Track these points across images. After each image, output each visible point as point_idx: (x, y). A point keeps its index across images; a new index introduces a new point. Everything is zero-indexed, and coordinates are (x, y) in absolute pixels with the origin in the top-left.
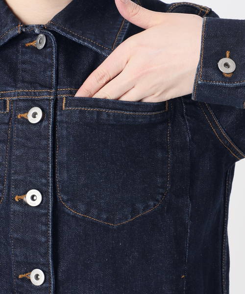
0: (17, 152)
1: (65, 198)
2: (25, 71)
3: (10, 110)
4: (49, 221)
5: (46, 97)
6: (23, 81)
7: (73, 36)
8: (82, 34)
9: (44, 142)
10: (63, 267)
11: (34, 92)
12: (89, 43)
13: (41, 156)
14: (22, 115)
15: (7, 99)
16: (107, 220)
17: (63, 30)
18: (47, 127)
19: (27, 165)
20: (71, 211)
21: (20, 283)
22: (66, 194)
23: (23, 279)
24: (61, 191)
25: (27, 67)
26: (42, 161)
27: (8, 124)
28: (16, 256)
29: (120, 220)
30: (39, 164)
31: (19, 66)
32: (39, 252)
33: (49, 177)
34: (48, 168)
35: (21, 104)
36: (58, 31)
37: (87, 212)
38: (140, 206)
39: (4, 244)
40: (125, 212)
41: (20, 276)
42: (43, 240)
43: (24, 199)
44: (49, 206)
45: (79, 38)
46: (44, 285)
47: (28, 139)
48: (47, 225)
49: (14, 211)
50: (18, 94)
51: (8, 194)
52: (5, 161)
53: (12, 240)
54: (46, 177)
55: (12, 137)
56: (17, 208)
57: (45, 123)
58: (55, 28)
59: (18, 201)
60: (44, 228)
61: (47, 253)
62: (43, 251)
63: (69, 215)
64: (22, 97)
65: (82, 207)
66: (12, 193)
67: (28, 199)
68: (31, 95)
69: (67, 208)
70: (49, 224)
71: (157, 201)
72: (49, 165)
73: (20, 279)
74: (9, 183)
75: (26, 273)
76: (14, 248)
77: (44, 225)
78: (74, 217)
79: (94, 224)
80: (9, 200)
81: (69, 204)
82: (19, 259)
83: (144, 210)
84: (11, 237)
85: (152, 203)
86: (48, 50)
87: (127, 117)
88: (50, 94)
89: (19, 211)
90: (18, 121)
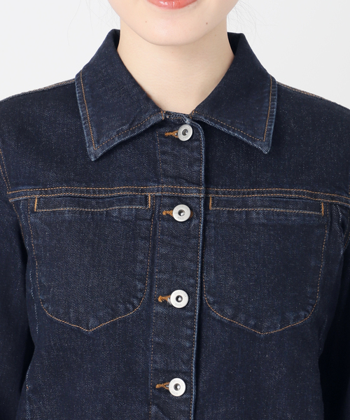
0: (163, 251)
1: (211, 299)
2: (166, 163)
3: (152, 206)
4: (195, 325)
5: (195, 195)
6: (166, 176)
7: (222, 125)
8: (232, 124)
9: (193, 241)
10: (205, 375)
11: (181, 189)
12: (239, 133)
14: (168, 212)
15: (149, 195)
16: (255, 327)
17: (211, 120)
18: (197, 226)
19: (173, 264)
20: (217, 315)
21: (157, 393)
22: (213, 295)
23: (161, 390)
24: (208, 292)
25: (169, 158)
26: (191, 261)
27: (150, 220)
28: (155, 362)
29: (269, 328)
30: (186, 263)
31: (159, 157)
32: (182, 359)
33: (197, 277)
34: (197, 267)
35: (166, 201)
36: (206, 121)
37: (234, 317)
38: (291, 316)
39: (143, 349)
40: (274, 320)
41: (157, 386)
42: (188, 345)
43: (168, 300)
44: (195, 309)
45: (229, 129)
46: (185, 396)
47: (175, 237)
48: (192, 329)
49: (157, 313)
50: (162, 190)
51: (150, 294)
52: (147, 259)
53: (152, 345)
54: (194, 277)
55: (155, 234)
56: (160, 309)
57: (194, 222)
58: (202, 118)
59: (161, 302)
60: (189, 332)
61: (190, 360)
62: (185, 357)
63: (214, 319)
64: (167, 194)
65: (229, 311)
66: (156, 292)
67: (172, 300)
68: (177, 192)
69: (213, 312)
70: (195, 328)
71: (308, 311)
72: (198, 264)
73: (158, 389)
74: (152, 282)
75: (164, 382)
76: (153, 354)
77: (189, 328)
78: (220, 321)
79: (240, 330)
80: (151, 301)
81: (215, 307)
82: (158, 366)
83: (294, 321)
84: (151, 341)
85: (302, 313)
86: (196, 143)
87: (279, 214)
88: (199, 192)
89: (162, 313)
90: (163, 218)
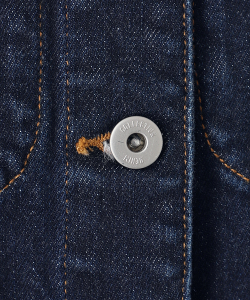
1: (222, 137)
4: (183, 212)
13: (159, 12)
20: (239, 179)
30: (150, 36)
33: (184, 75)
34: (184, 47)
42: (168, 271)
43: (105, 149)
44: (184, 167)
48: (178, 224)
49: (75, 188)
52: (37, 30)
53: (64, 278)
54: (175, 77)
56: (84, 176)
59: (85, 153)
60: (170, 235)
69: (228, 170)
70: (186, 222)
72: (185, 39)
74: (55, 97)
77: (170, 225)
81: (234, 158)
84: (62, 269)
89: (90, 187)
